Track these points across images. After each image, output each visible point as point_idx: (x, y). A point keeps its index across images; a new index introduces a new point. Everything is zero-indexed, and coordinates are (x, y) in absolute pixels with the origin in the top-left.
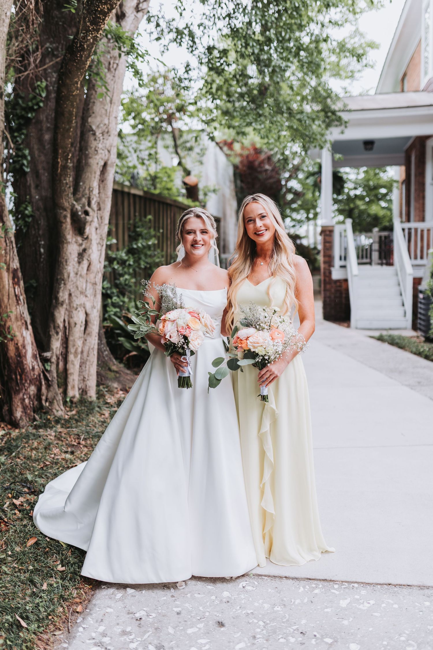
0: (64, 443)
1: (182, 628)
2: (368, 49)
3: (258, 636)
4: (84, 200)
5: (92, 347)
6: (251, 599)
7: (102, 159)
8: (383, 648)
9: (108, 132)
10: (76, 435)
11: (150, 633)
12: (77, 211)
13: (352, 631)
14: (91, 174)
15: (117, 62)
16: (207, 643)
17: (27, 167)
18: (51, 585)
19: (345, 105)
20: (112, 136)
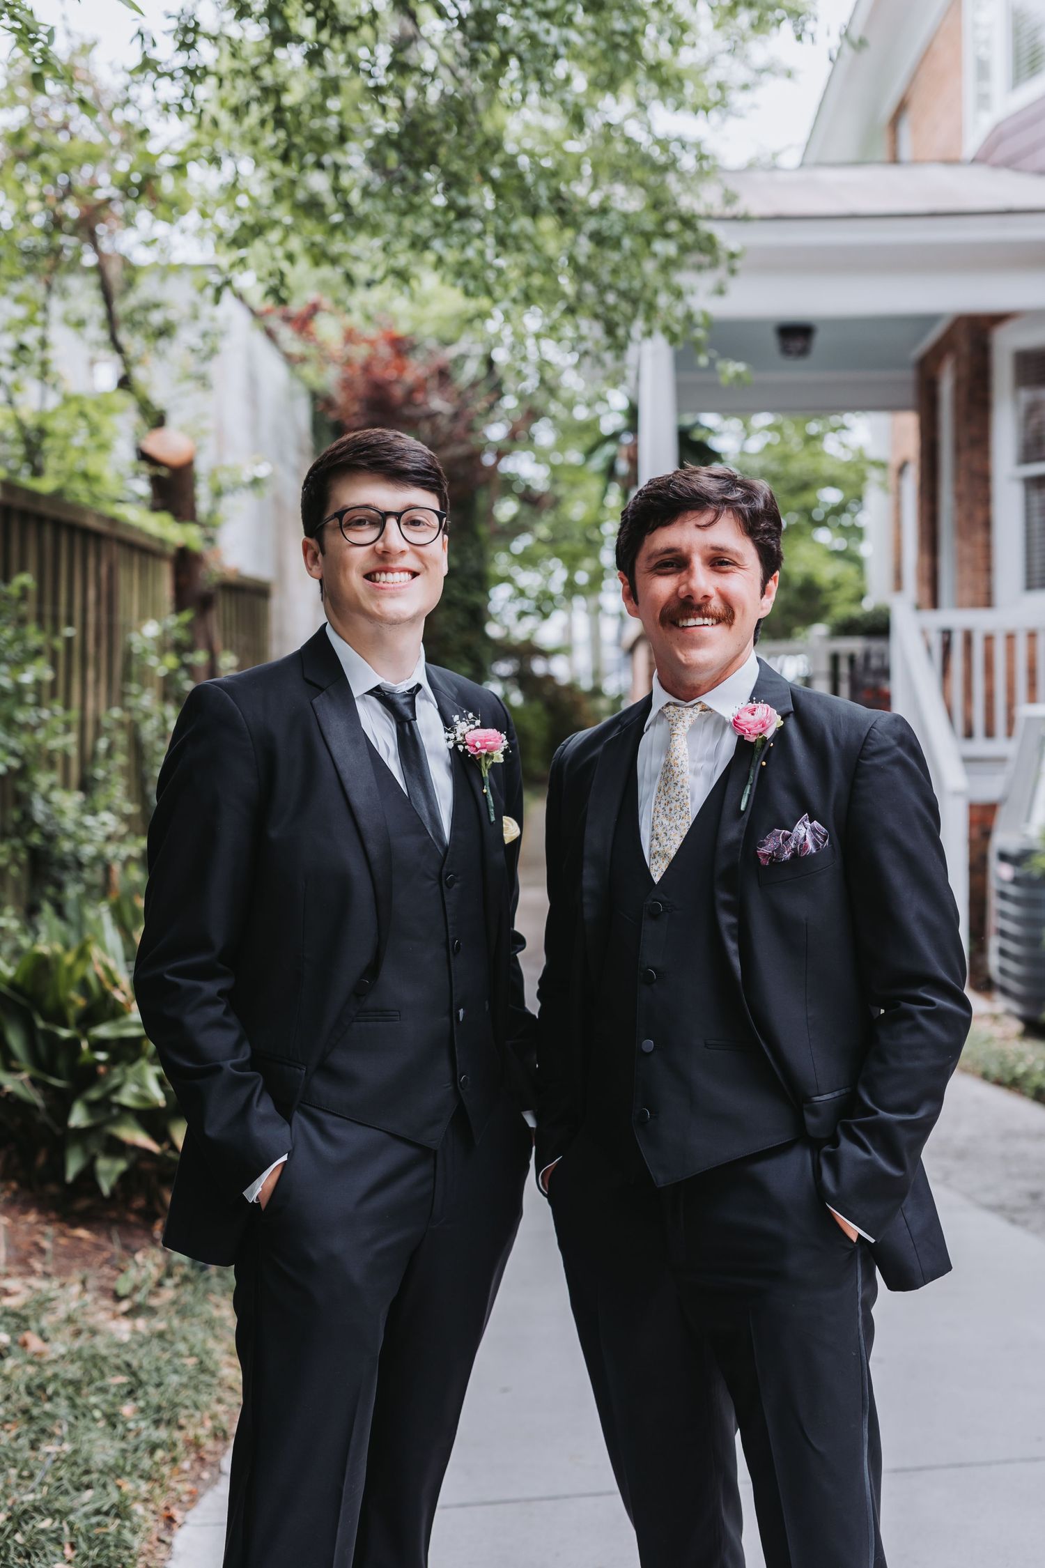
19: (728, 199)
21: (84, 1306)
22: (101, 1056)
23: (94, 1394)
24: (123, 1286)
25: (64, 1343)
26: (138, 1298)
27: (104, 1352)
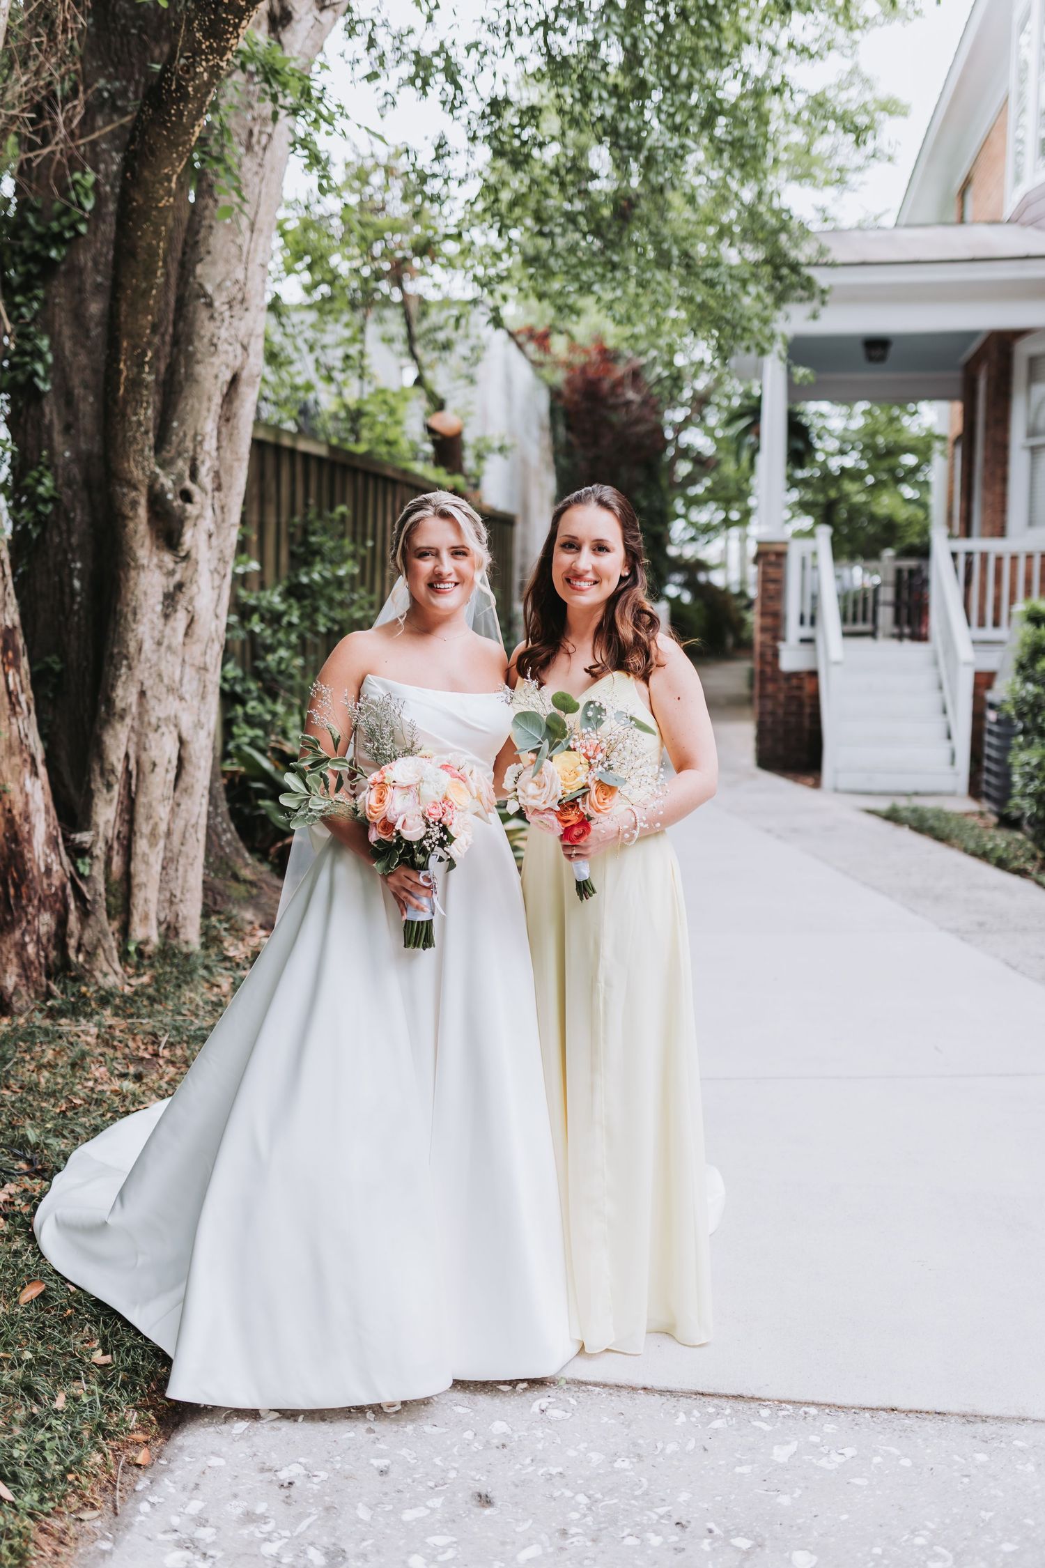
0: (119, 1054)
1: (389, 1508)
2: (881, 116)
3: (573, 1530)
4: (182, 465)
5: (193, 821)
6: (558, 1441)
7: (227, 366)
8: (872, 1564)
9: (243, 301)
10: (150, 1033)
11: (315, 1517)
12: (163, 492)
13: (800, 1521)
14: (200, 403)
15: (269, 130)
16: (449, 1546)
17: (44, 380)
18: (76, 1399)
19: (822, 251)
20: (253, 309)
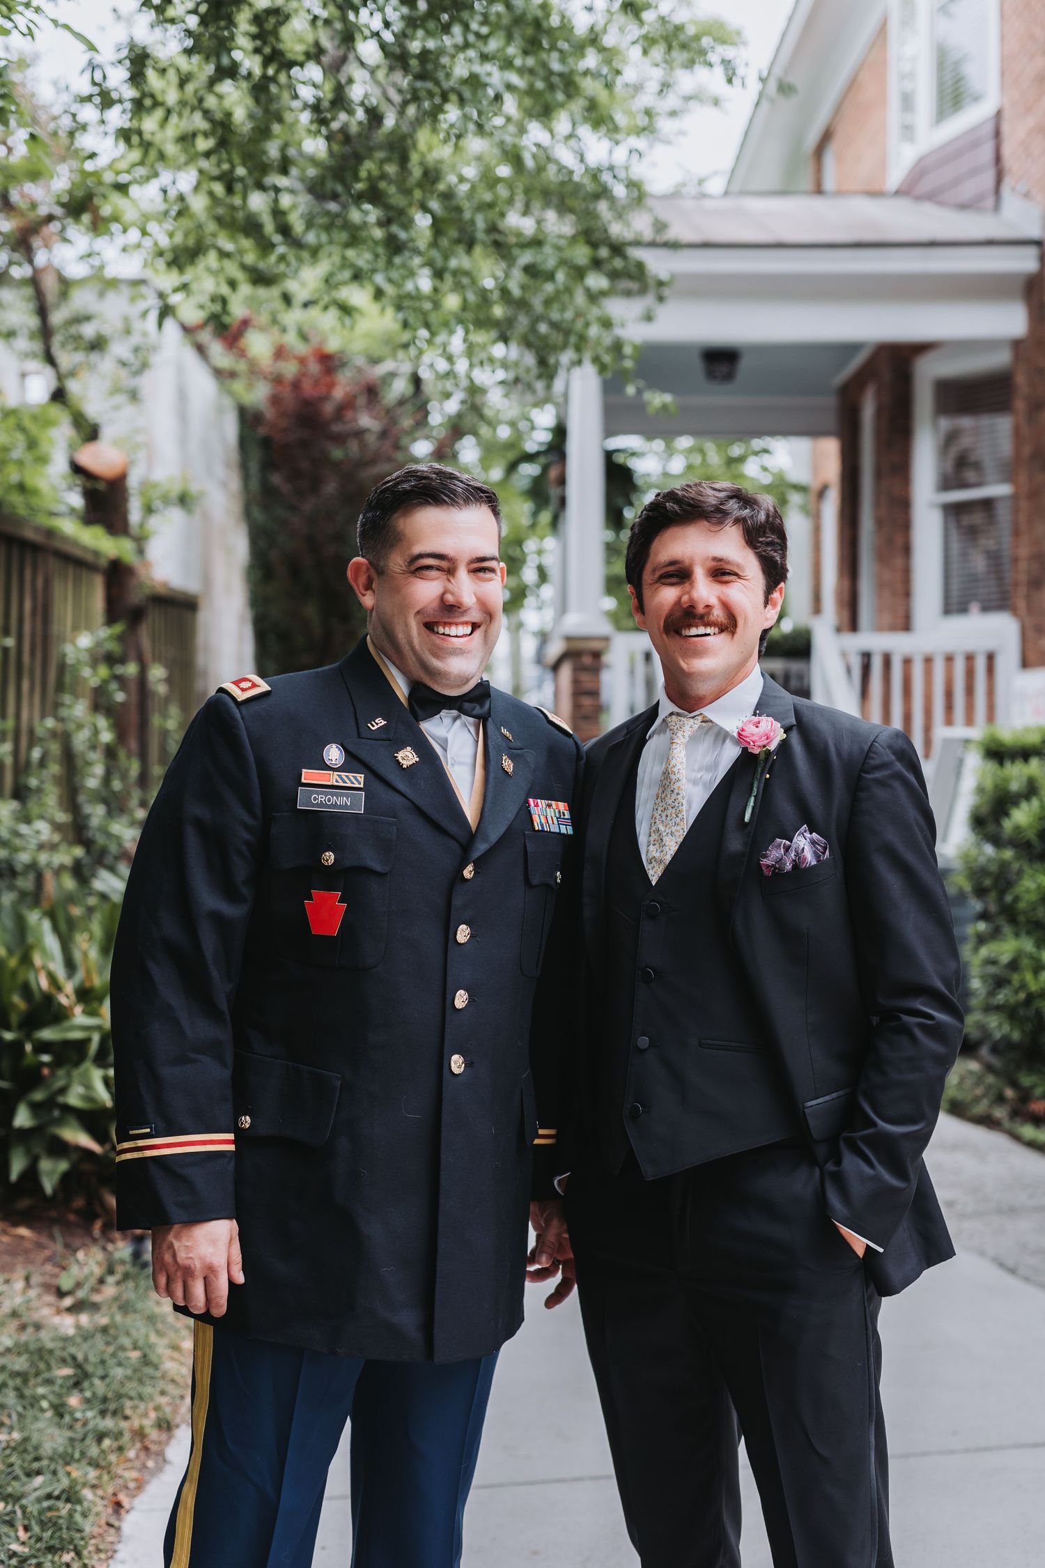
21: (28, 1301)
22: (46, 1058)
23: (41, 1385)
24: (66, 1282)
25: (10, 1336)
26: (81, 1294)
27: (50, 1345)
